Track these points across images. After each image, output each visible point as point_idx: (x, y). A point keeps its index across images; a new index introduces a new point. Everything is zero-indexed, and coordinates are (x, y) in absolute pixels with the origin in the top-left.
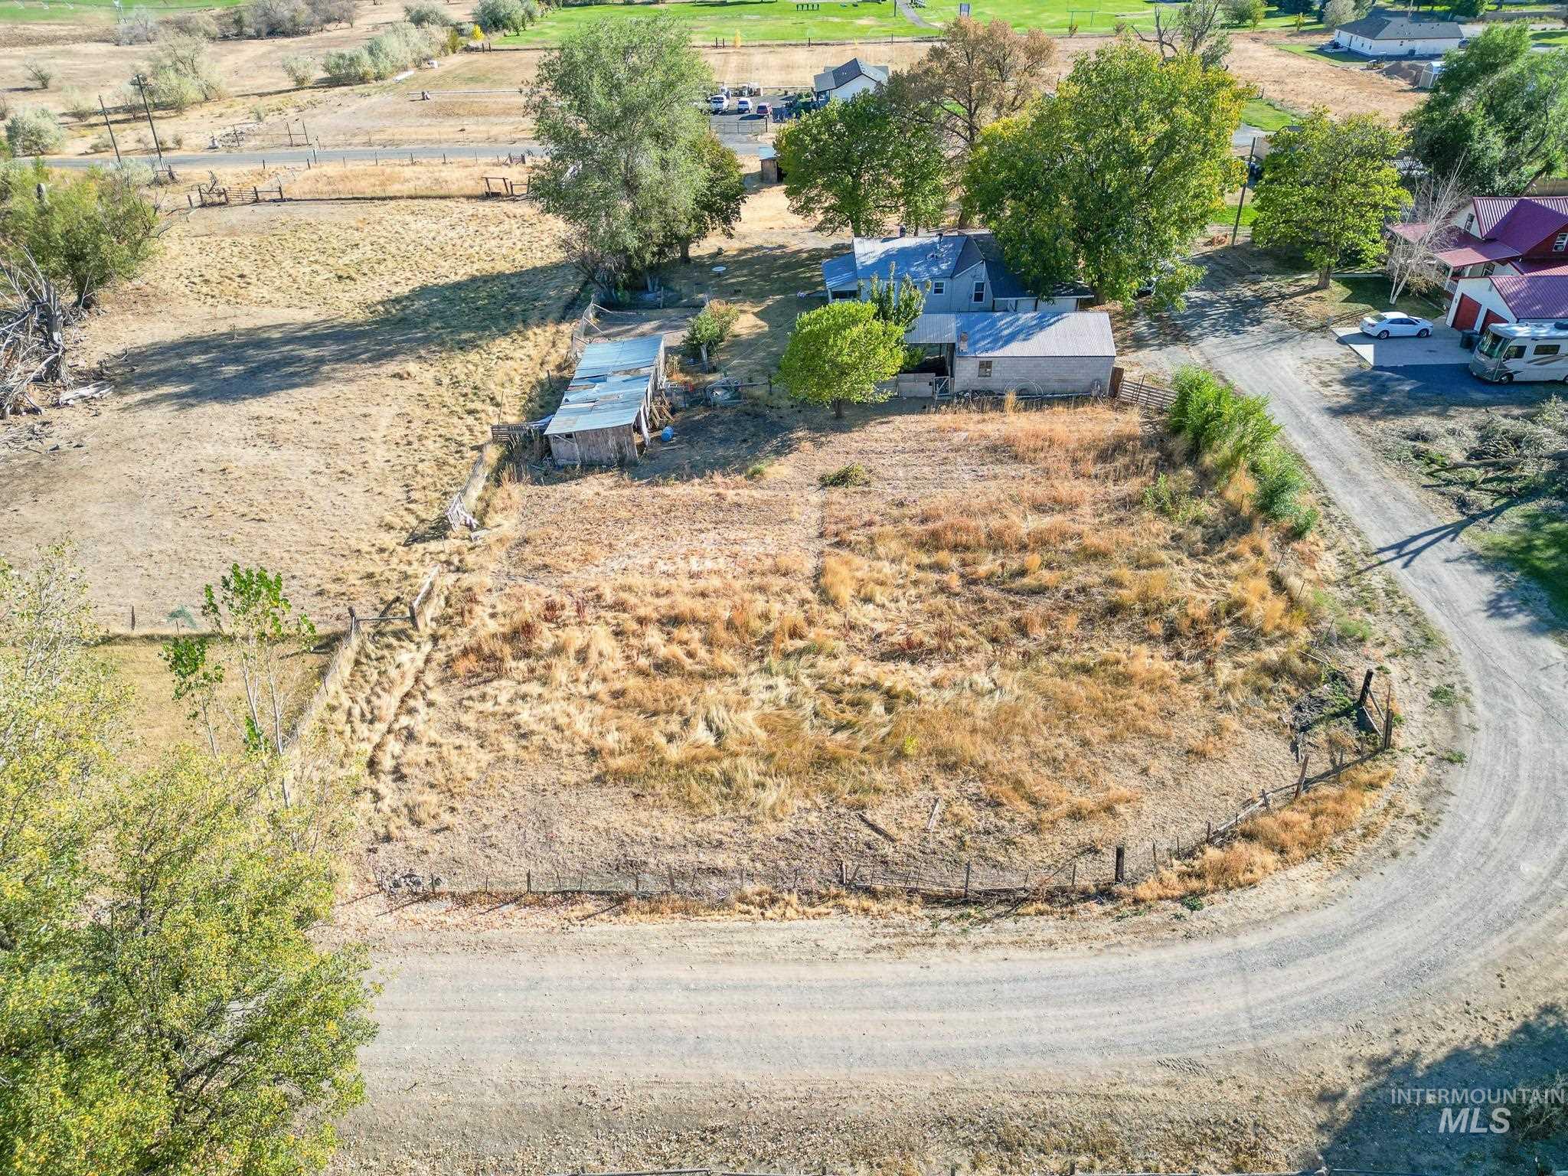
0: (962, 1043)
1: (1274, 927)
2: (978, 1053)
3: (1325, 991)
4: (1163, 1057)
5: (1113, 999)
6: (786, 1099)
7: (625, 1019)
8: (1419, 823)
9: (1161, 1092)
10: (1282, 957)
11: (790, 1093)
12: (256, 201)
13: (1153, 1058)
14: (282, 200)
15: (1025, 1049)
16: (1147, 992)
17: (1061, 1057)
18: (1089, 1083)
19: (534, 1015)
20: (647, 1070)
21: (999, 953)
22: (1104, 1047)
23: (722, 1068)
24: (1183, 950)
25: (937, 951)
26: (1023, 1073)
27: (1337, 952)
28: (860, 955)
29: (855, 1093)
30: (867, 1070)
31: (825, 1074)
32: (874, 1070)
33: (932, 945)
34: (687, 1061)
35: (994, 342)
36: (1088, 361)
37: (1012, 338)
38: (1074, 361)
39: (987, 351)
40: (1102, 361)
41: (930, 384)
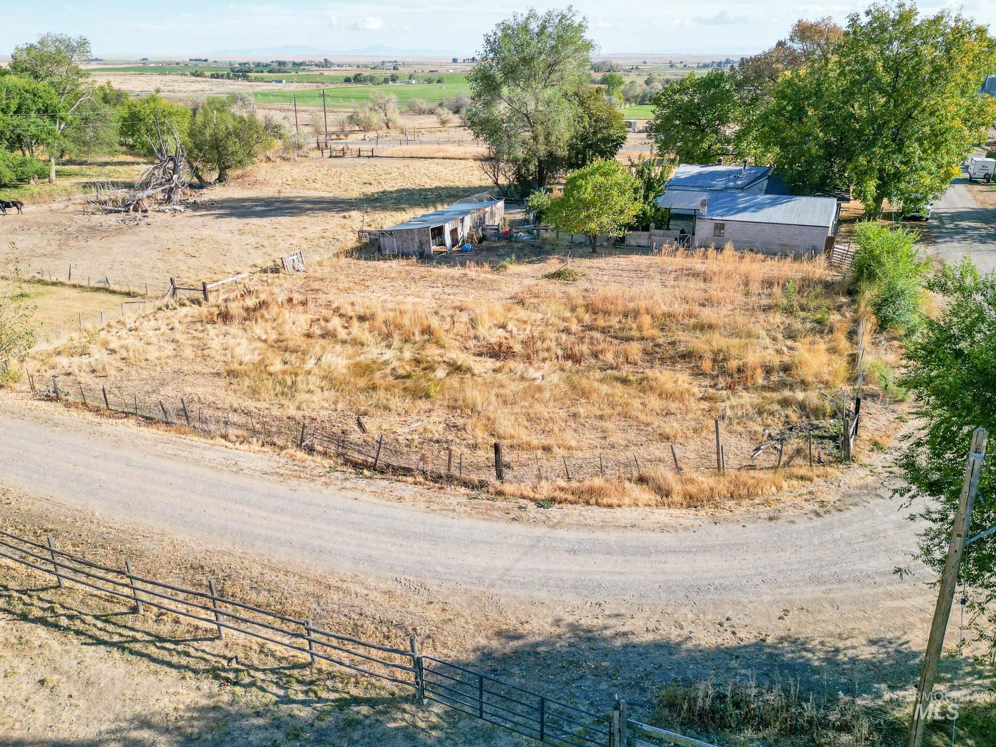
8: (822, 506)
12: (359, 156)
14: (372, 156)
21: (357, 495)
35: (729, 211)
36: (805, 230)
37: (745, 209)
38: (793, 229)
39: (722, 216)
40: (816, 230)
41: (676, 239)
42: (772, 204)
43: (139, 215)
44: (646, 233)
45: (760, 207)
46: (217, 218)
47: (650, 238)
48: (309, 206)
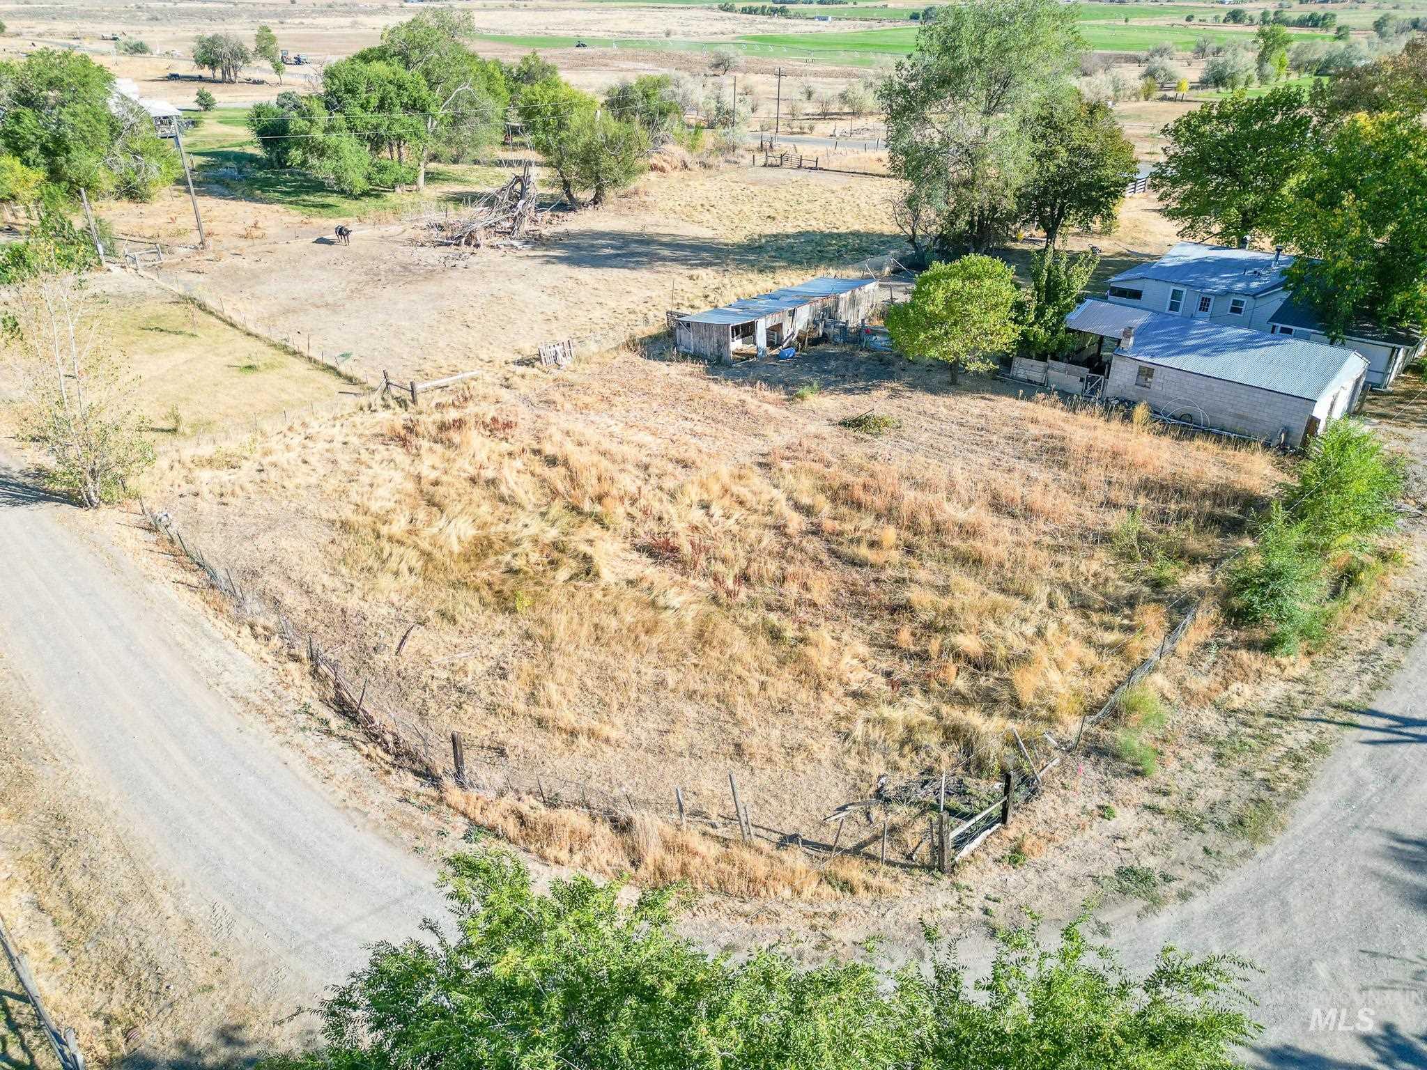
0: (159, 786)
2: (152, 799)
4: (224, 903)
12: (800, 167)
14: (816, 169)
17: (179, 844)
21: (292, 758)
22: (211, 863)
24: (394, 855)
25: (265, 727)
26: (144, 832)
33: (269, 721)
35: (1168, 348)
36: (1276, 398)
37: (1193, 349)
38: (1258, 395)
39: (1153, 356)
40: (1297, 403)
41: (1082, 380)
43: (468, 250)
44: (1041, 364)
46: (548, 262)
47: (1046, 372)
48: (667, 253)
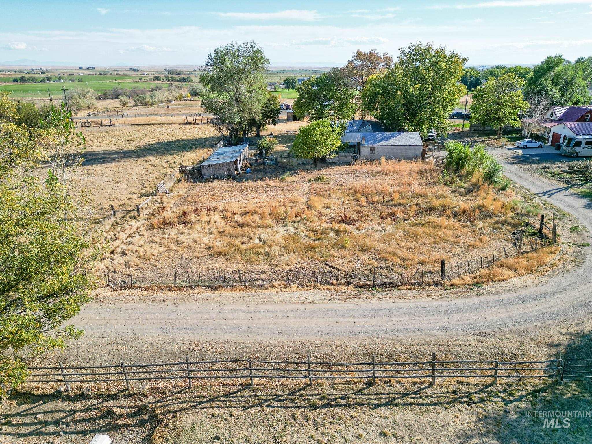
0: (375, 328)
1: (517, 292)
2: (382, 331)
3: (546, 311)
4: (473, 332)
5: (446, 314)
6: (290, 347)
7: (215, 322)
8: (575, 262)
9: (473, 344)
10: (523, 301)
11: (292, 345)
12: (102, 125)
13: (468, 332)
15: (406, 330)
16: (462, 311)
17: (423, 332)
18: (438, 340)
19: (171, 321)
20: (223, 338)
21: (391, 300)
22: (443, 329)
23: (259, 337)
24: (476, 299)
25: (362, 300)
26: (405, 338)
27: (548, 299)
28: (326, 301)
29: (324, 345)
30: (330, 338)
31: (308, 339)
32: (334, 337)
33: (359, 298)
34: (243, 335)
35: (375, 141)
36: (412, 147)
38: (407, 148)
39: (372, 144)
40: (418, 147)
41: (351, 157)
42: (393, 137)
45: (388, 138)
47: (338, 157)
